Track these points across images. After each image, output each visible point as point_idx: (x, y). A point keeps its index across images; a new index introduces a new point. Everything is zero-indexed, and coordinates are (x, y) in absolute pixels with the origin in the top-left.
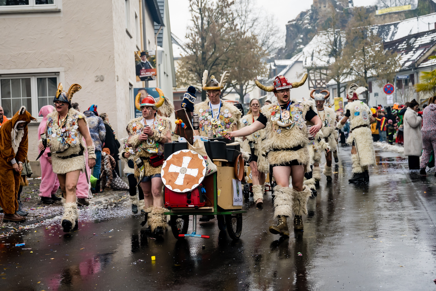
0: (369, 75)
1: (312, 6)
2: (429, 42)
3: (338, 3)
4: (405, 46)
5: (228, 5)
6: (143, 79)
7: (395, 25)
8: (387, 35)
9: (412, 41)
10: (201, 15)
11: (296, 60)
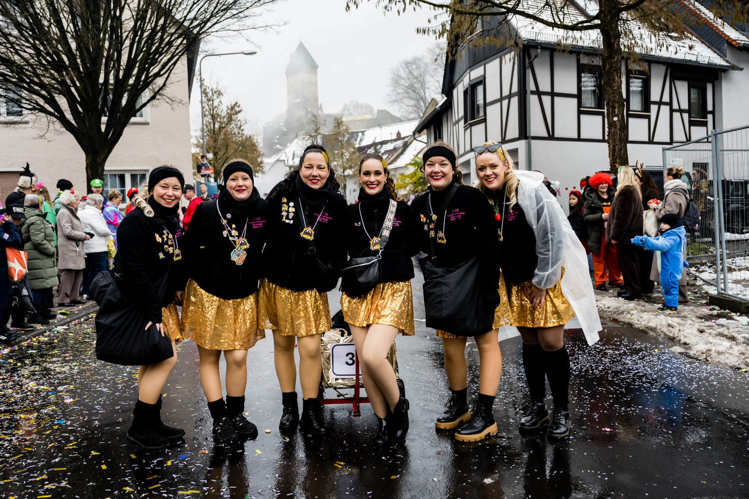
0: (346, 173)
1: (287, 111)
2: (392, 148)
3: (310, 110)
4: (373, 151)
5: (237, 113)
6: (203, 176)
7: (363, 132)
8: (356, 140)
9: (379, 147)
10: (213, 120)
11: (277, 158)
